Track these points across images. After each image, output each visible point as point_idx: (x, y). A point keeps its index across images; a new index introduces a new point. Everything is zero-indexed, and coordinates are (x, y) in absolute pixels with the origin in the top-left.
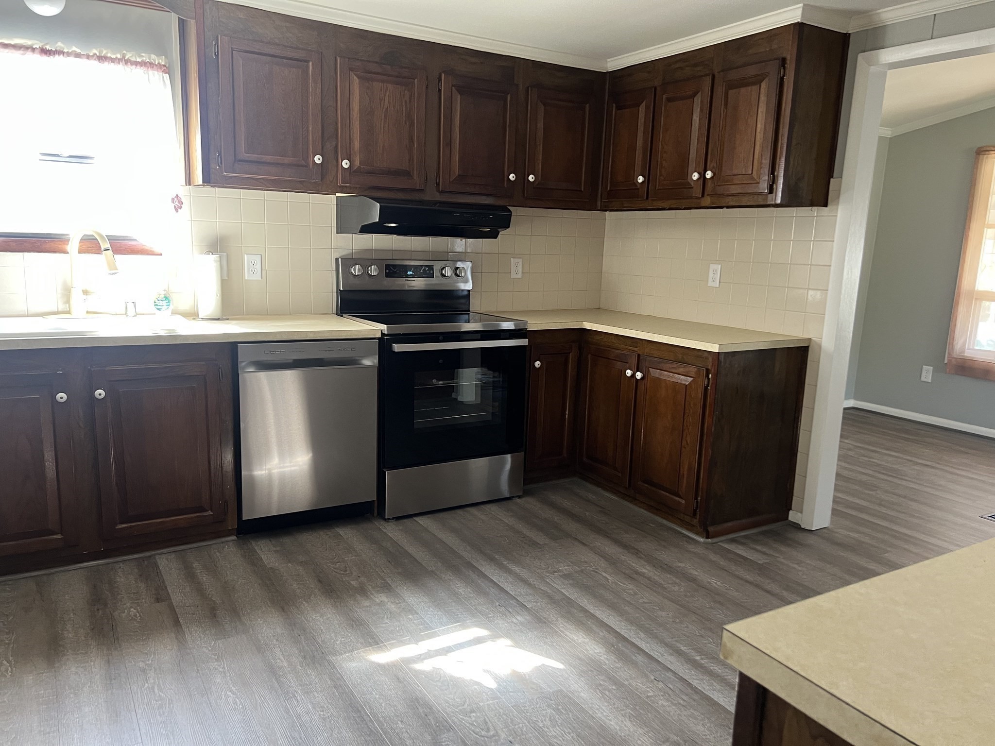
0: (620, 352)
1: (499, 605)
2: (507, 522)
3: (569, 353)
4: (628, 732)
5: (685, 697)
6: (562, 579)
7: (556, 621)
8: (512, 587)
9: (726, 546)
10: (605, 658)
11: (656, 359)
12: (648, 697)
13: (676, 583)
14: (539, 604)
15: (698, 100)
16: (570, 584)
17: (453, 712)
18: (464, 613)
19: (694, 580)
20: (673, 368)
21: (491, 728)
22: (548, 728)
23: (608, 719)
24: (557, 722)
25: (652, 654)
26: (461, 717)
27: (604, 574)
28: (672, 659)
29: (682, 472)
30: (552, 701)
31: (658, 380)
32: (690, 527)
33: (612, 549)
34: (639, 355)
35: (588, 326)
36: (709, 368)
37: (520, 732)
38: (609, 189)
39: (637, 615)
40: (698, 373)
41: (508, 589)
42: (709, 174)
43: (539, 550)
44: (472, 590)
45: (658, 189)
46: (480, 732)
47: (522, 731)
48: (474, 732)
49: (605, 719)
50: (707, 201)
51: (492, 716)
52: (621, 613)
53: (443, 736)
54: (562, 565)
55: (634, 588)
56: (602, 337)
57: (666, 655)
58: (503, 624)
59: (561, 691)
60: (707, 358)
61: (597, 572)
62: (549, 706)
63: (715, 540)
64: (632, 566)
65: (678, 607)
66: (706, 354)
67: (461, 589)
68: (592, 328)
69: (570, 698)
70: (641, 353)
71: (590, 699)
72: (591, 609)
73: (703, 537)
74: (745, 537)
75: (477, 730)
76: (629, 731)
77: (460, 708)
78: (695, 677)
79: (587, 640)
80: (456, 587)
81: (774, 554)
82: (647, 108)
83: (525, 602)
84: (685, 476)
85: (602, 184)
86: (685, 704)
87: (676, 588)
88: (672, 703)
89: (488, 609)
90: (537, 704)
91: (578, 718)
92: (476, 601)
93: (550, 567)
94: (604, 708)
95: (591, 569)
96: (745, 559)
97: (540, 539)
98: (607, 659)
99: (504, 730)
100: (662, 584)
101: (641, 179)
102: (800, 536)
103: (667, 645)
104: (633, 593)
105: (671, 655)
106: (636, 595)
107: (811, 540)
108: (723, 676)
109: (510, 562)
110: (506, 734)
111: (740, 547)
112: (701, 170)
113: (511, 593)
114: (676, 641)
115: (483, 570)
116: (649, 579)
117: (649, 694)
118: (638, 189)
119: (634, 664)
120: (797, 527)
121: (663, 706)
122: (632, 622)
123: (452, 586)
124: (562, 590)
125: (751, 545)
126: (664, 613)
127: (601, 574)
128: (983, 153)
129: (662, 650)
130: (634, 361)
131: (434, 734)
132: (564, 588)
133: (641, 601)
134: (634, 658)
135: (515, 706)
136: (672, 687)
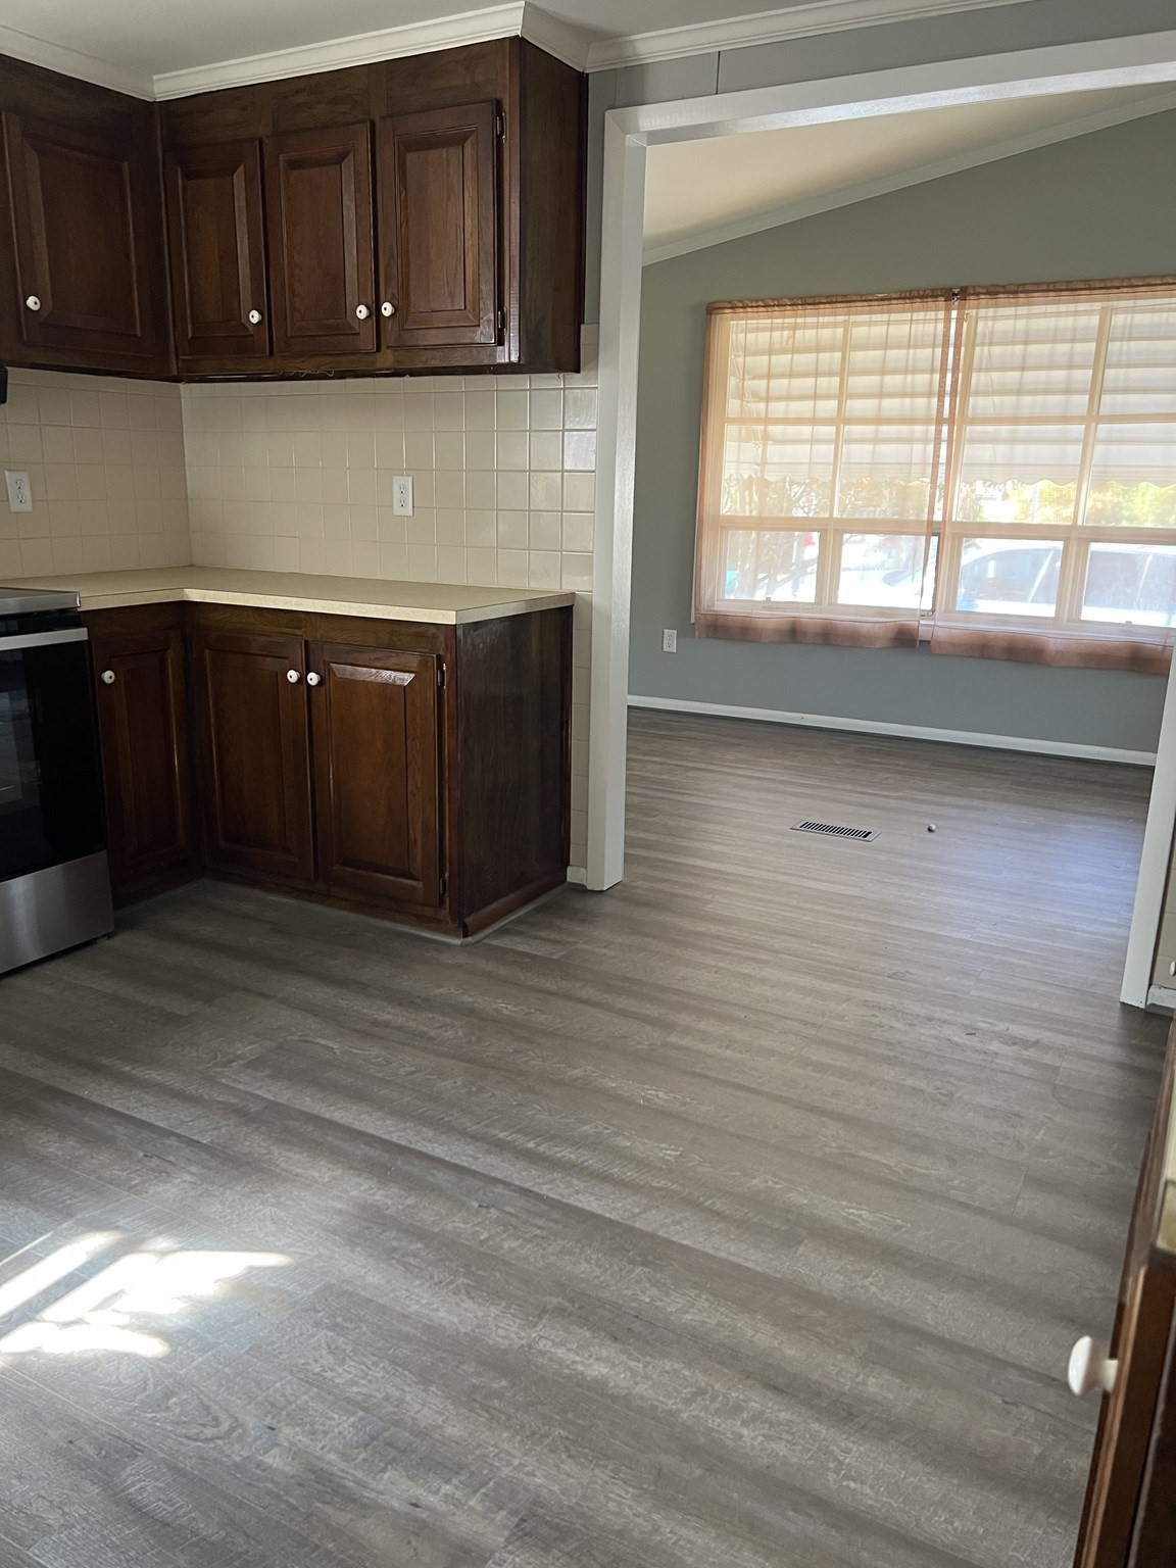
0: (269, 639)
1: (145, 1156)
2: (100, 988)
3: (166, 650)
4: (475, 1322)
5: (540, 1222)
6: (248, 1071)
7: (268, 1154)
8: (159, 1114)
9: (495, 942)
10: (381, 1195)
11: (342, 647)
12: (482, 1242)
13: (445, 1025)
14: (223, 1130)
15: (348, 167)
16: (269, 1076)
17: (128, 1414)
18: (77, 1194)
19: (469, 1012)
20: (377, 659)
21: (222, 1415)
22: (332, 1370)
23: (433, 1310)
24: (344, 1350)
25: (458, 1162)
26: (149, 1415)
27: (323, 1042)
28: (492, 1159)
29: (412, 837)
30: (320, 1312)
31: (352, 684)
32: (434, 923)
33: (320, 993)
34: (306, 642)
35: (195, 595)
36: (441, 653)
37: (282, 1399)
38: (190, 336)
39: (406, 1099)
40: (423, 663)
41: (152, 1120)
42: (387, 309)
43: (184, 1028)
44: (77, 1142)
45: (292, 337)
46: (202, 1432)
47: (283, 1395)
48: (188, 1438)
49: (426, 1312)
50: (387, 359)
51: (215, 1388)
52: (380, 1105)
53: (124, 1475)
54: (240, 1045)
55: (383, 1053)
56: (227, 615)
57: (480, 1156)
58: (166, 1191)
59: (328, 1287)
60: (435, 637)
61: (306, 1041)
62: (317, 1324)
63: (477, 937)
64: (365, 1014)
65: (466, 1065)
66: (433, 630)
67: (51, 1145)
68: (204, 598)
69: (351, 1294)
70: (310, 640)
71: (387, 1282)
72: (323, 1110)
73: (459, 937)
74: (518, 921)
75: (194, 1431)
76: (476, 1317)
77: (139, 1397)
78: (541, 1181)
79: (338, 1173)
80: (39, 1145)
81: (569, 940)
82: (248, 179)
83: (194, 1135)
84: (419, 842)
85: (174, 327)
86: (544, 1233)
87: (449, 1034)
88: (525, 1239)
89: (123, 1170)
90: (293, 1329)
91: (380, 1328)
92: (94, 1161)
93: (219, 1056)
94: (416, 1291)
95: (297, 1038)
96: (532, 957)
97: (179, 1006)
98: (387, 1196)
99: (248, 1407)
100: (426, 1033)
101: (255, 317)
102: (591, 903)
103: (475, 1137)
104: (383, 1062)
105: (489, 1152)
106: (391, 1063)
107: (609, 905)
108: (582, 1163)
109: (136, 1065)
110: (255, 1416)
111: (518, 939)
112: (371, 299)
113: (159, 1124)
114: (486, 1126)
115: (85, 1094)
116: (400, 1028)
117: (482, 1237)
118: (252, 335)
119: (436, 1190)
120: (581, 890)
121: (512, 1250)
122: (401, 1113)
123: (29, 1146)
124: (258, 1092)
125: (534, 933)
126: (447, 1082)
127: (318, 1043)
128: (716, 312)
129: (470, 1150)
130: (299, 653)
131: (105, 1477)
132: (261, 1087)
133: (402, 1072)
134: (431, 1179)
135: (251, 1349)
136: (512, 1211)
